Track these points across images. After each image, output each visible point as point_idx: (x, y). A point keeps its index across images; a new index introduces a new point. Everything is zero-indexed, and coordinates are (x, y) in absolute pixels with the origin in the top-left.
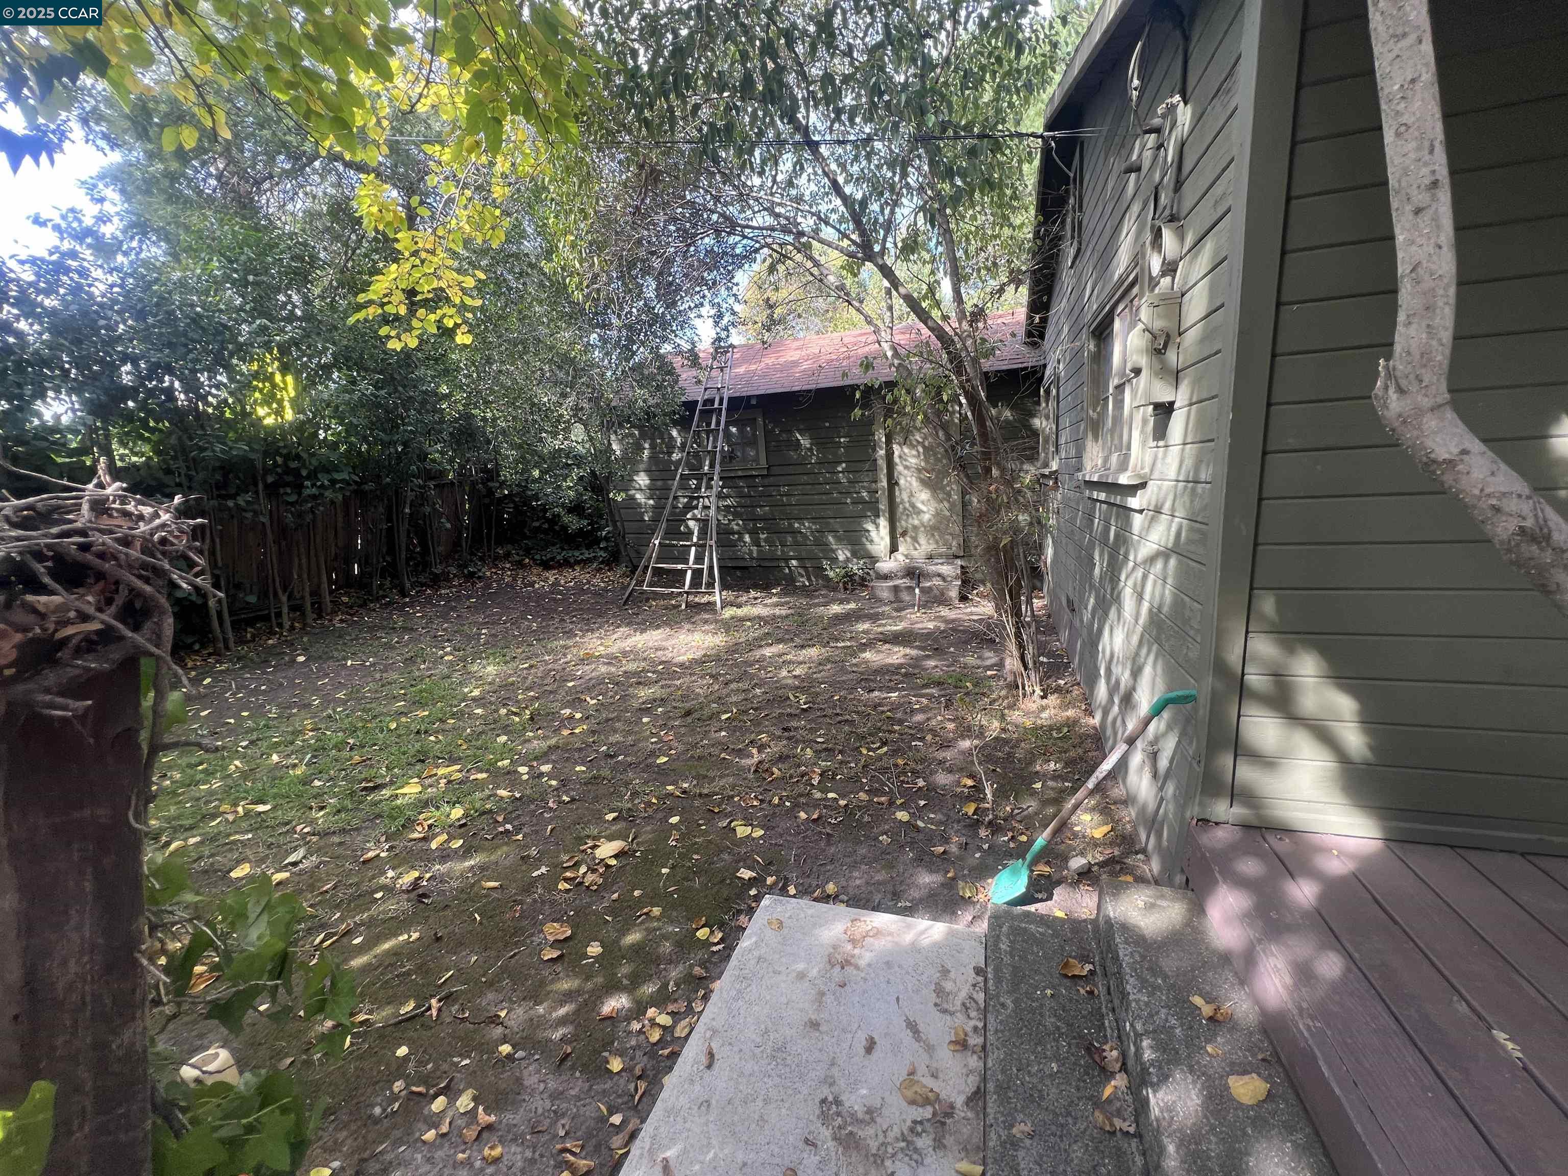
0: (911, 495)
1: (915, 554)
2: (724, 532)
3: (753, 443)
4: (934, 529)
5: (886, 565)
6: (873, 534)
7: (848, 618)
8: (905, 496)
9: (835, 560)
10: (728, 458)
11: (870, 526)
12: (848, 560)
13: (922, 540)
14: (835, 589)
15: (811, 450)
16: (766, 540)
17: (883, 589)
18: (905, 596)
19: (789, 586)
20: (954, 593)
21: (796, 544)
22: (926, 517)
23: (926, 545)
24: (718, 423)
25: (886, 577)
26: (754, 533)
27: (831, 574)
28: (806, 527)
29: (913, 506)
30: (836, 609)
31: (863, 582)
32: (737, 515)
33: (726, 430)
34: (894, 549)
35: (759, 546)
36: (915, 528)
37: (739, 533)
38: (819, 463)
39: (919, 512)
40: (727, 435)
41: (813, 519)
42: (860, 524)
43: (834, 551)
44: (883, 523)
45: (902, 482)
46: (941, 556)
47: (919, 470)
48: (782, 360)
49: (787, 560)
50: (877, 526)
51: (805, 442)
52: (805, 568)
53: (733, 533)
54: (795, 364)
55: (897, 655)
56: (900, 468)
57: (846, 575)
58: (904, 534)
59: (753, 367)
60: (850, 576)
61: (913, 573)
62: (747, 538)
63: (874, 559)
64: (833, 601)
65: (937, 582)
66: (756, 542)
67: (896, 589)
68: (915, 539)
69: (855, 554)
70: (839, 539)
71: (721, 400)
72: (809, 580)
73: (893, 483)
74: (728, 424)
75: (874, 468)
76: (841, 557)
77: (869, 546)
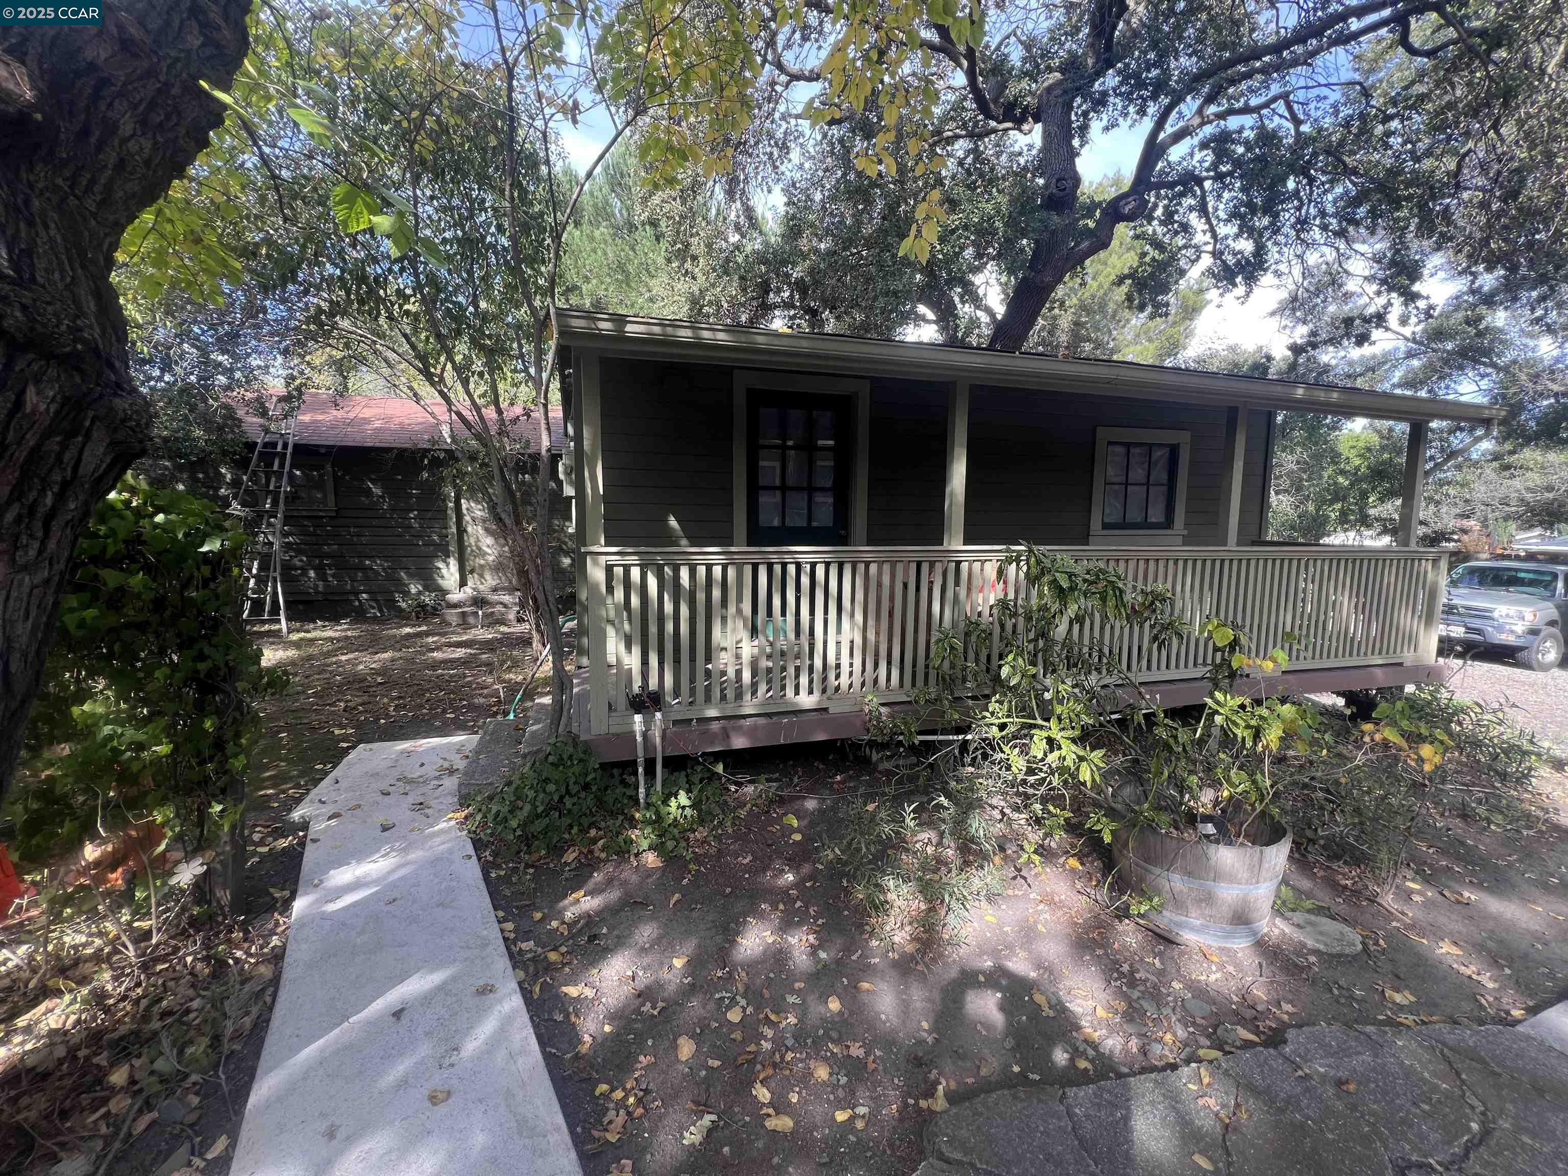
0: (478, 540)
1: (481, 587)
2: (287, 568)
3: (319, 485)
4: (498, 568)
5: (456, 596)
6: (444, 571)
7: (419, 635)
8: (472, 541)
9: (406, 594)
10: (292, 498)
11: (441, 565)
12: (420, 593)
13: (488, 576)
14: (408, 618)
15: (382, 497)
16: (333, 576)
17: (452, 616)
18: (471, 620)
19: (359, 616)
20: (512, 616)
21: (367, 579)
22: (491, 558)
23: (490, 580)
24: (282, 465)
25: (455, 606)
26: (319, 569)
27: (403, 605)
28: (378, 565)
29: (479, 549)
30: (408, 630)
31: (435, 612)
32: (299, 552)
33: (290, 473)
34: (463, 583)
35: (325, 580)
36: (481, 566)
37: (302, 568)
38: (393, 509)
39: (486, 554)
40: (292, 478)
41: (386, 558)
42: (432, 563)
43: (407, 585)
44: (453, 563)
45: (469, 529)
46: (504, 589)
47: (484, 521)
48: (351, 415)
49: (357, 593)
50: (448, 565)
51: (377, 491)
52: (377, 601)
53: (296, 569)
54: (367, 421)
55: (460, 653)
56: (467, 518)
57: (419, 605)
58: (472, 572)
59: (320, 417)
60: (423, 606)
61: (479, 602)
62: (312, 574)
63: (444, 592)
64: (406, 625)
65: (499, 608)
66: (322, 576)
67: (464, 614)
68: (481, 576)
69: (426, 588)
70: (411, 576)
71: (285, 446)
72: (381, 611)
73: (461, 531)
74: (293, 466)
75: (445, 518)
76: (413, 590)
77: (440, 581)
